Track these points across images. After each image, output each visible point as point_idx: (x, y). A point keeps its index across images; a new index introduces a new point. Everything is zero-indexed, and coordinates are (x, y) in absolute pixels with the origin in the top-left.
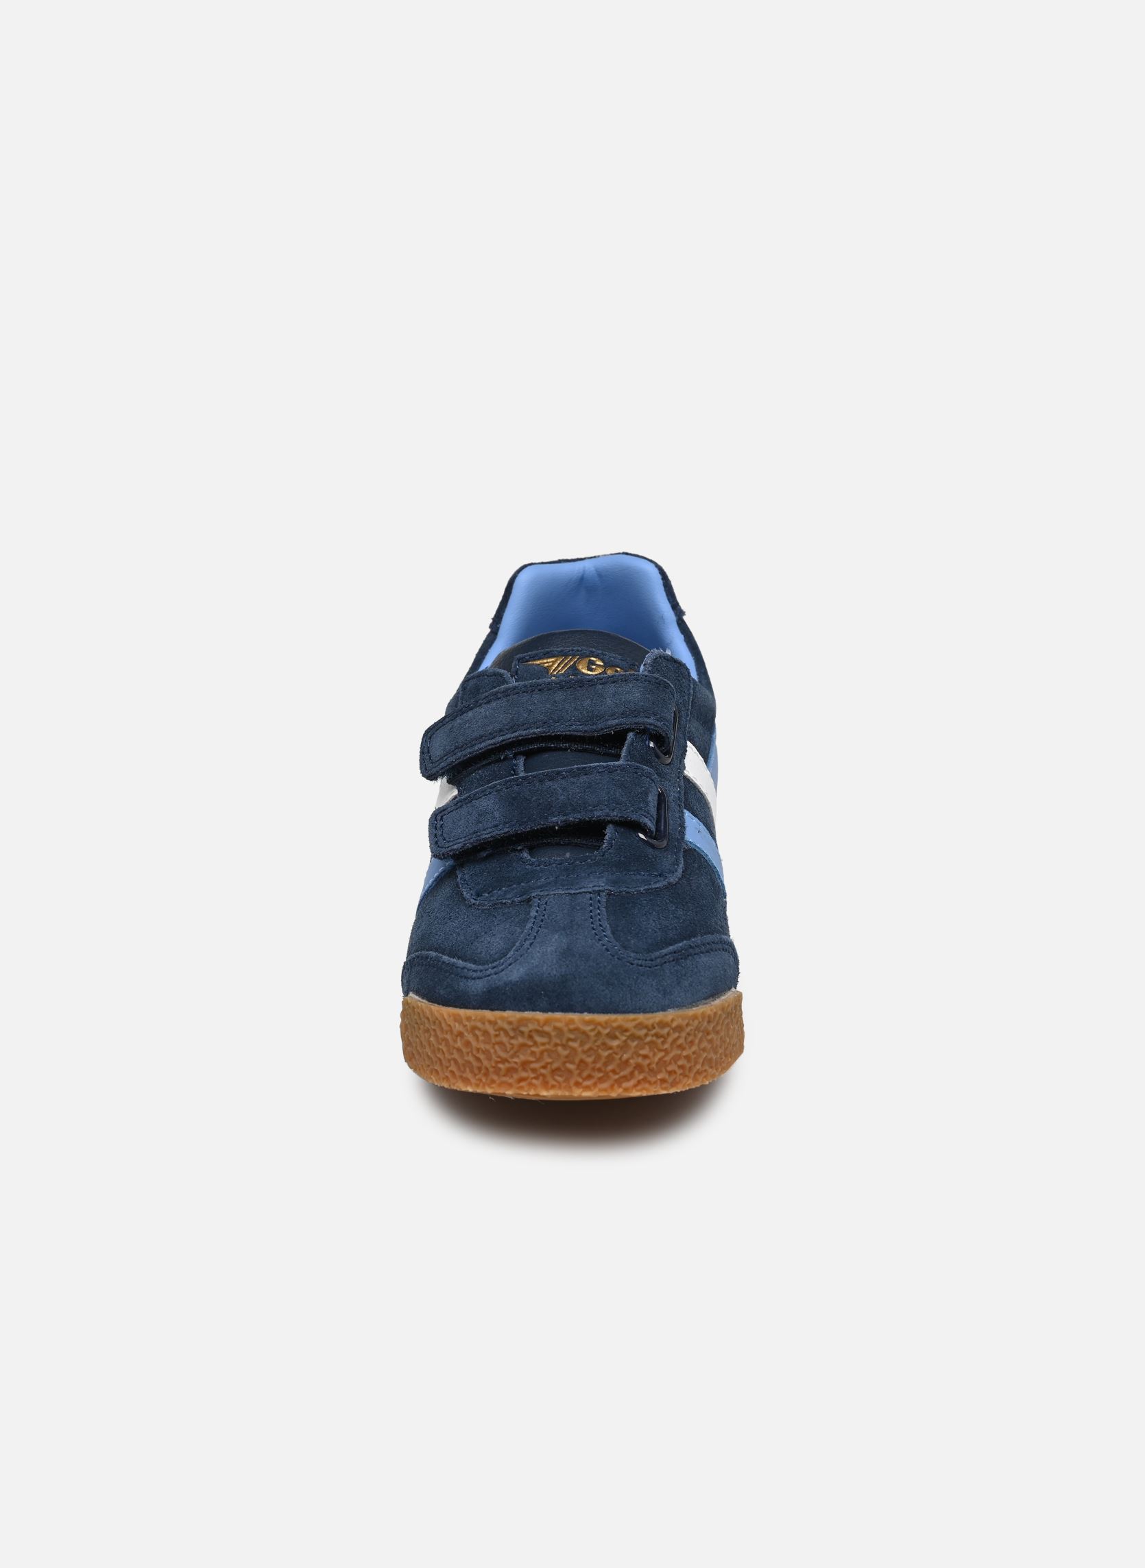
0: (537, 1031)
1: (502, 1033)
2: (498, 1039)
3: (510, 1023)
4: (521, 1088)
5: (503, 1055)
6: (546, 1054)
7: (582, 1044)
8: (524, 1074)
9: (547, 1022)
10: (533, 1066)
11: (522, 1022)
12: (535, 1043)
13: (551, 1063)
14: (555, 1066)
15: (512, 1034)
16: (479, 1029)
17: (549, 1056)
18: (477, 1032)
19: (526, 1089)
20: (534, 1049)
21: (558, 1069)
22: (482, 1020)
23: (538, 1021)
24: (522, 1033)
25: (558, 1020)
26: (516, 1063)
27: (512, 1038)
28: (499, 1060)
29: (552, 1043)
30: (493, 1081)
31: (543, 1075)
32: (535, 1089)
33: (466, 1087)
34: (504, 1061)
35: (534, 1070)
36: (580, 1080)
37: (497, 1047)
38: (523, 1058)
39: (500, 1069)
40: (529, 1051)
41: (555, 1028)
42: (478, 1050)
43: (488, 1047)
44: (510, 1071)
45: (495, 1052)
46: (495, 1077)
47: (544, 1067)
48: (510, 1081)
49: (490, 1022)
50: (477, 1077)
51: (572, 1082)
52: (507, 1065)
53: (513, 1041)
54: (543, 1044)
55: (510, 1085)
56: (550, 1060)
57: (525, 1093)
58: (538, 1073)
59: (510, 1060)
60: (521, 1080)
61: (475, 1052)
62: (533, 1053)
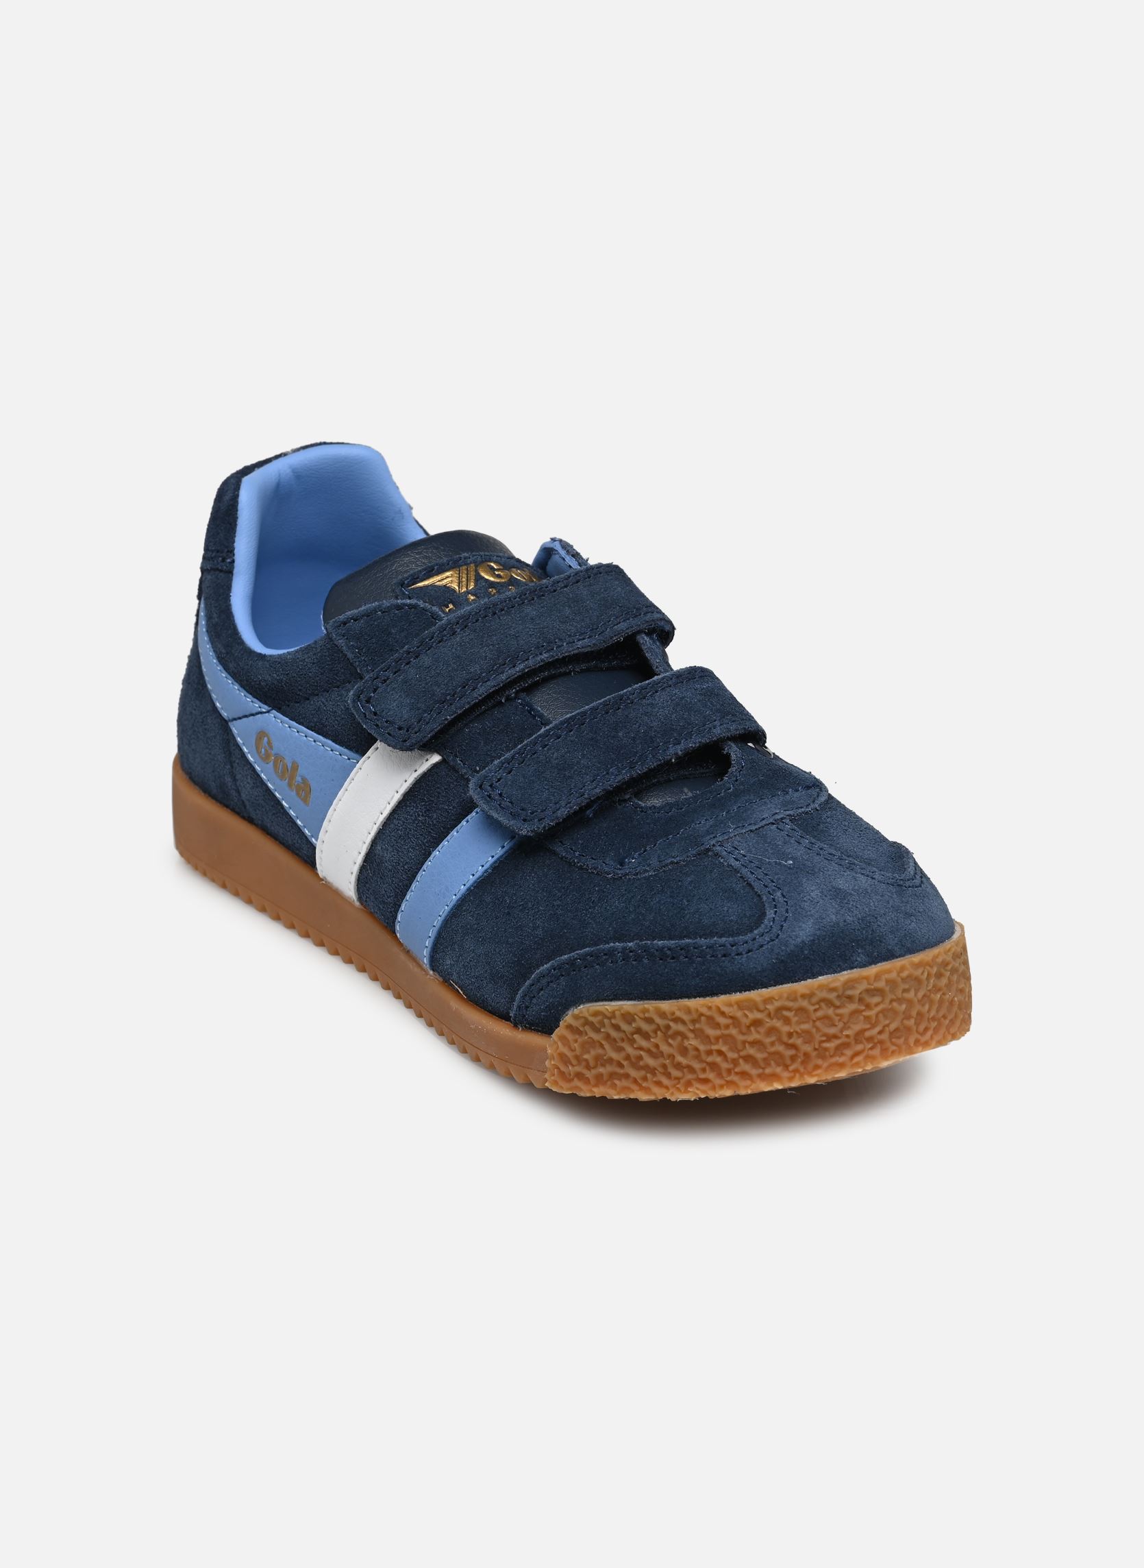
0: (867, 991)
1: (823, 1005)
2: (820, 1014)
3: (833, 990)
4: (857, 1064)
5: (832, 1031)
6: (881, 1015)
7: (917, 991)
8: (859, 1047)
9: (877, 977)
10: (867, 1034)
11: (849, 984)
12: (868, 1006)
13: (888, 1025)
14: (893, 1026)
15: (837, 1003)
16: (789, 1009)
17: (886, 1017)
18: (786, 1013)
19: (862, 1064)
20: (867, 1013)
21: (897, 1030)
22: (793, 997)
23: (867, 978)
24: (850, 998)
25: (889, 971)
26: (847, 1036)
27: (838, 1007)
28: (824, 1038)
29: (887, 1001)
30: (817, 1067)
31: (881, 1042)
32: (872, 1063)
33: (772, 1085)
34: (830, 1038)
35: (870, 1039)
36: (919, 1037)
37: (818, 1024)
38: (857, 1028)
39: (826, 1049)
40: (862, 1018)
41: (888, 981)
42: (790, 1035)
43: (805, 1027)
44: (839, 1049)
45: (818, 1029)
46: (819, 1062)
47: (880, 1032)
48: (841, 1060)
49: (803, 996)
50: (791, 1068)
51: (912, 1041)
52: (837, 1042)
53: (840, 1011)
54: (877, 1005)
55: (842, 1066)
56: (887, 1022)
57: (860, 1070)
58: (876, 1041)
59: (840, 1035)
60: (857, 1054)
61: (785, 1039)
62: (867, 1018)
